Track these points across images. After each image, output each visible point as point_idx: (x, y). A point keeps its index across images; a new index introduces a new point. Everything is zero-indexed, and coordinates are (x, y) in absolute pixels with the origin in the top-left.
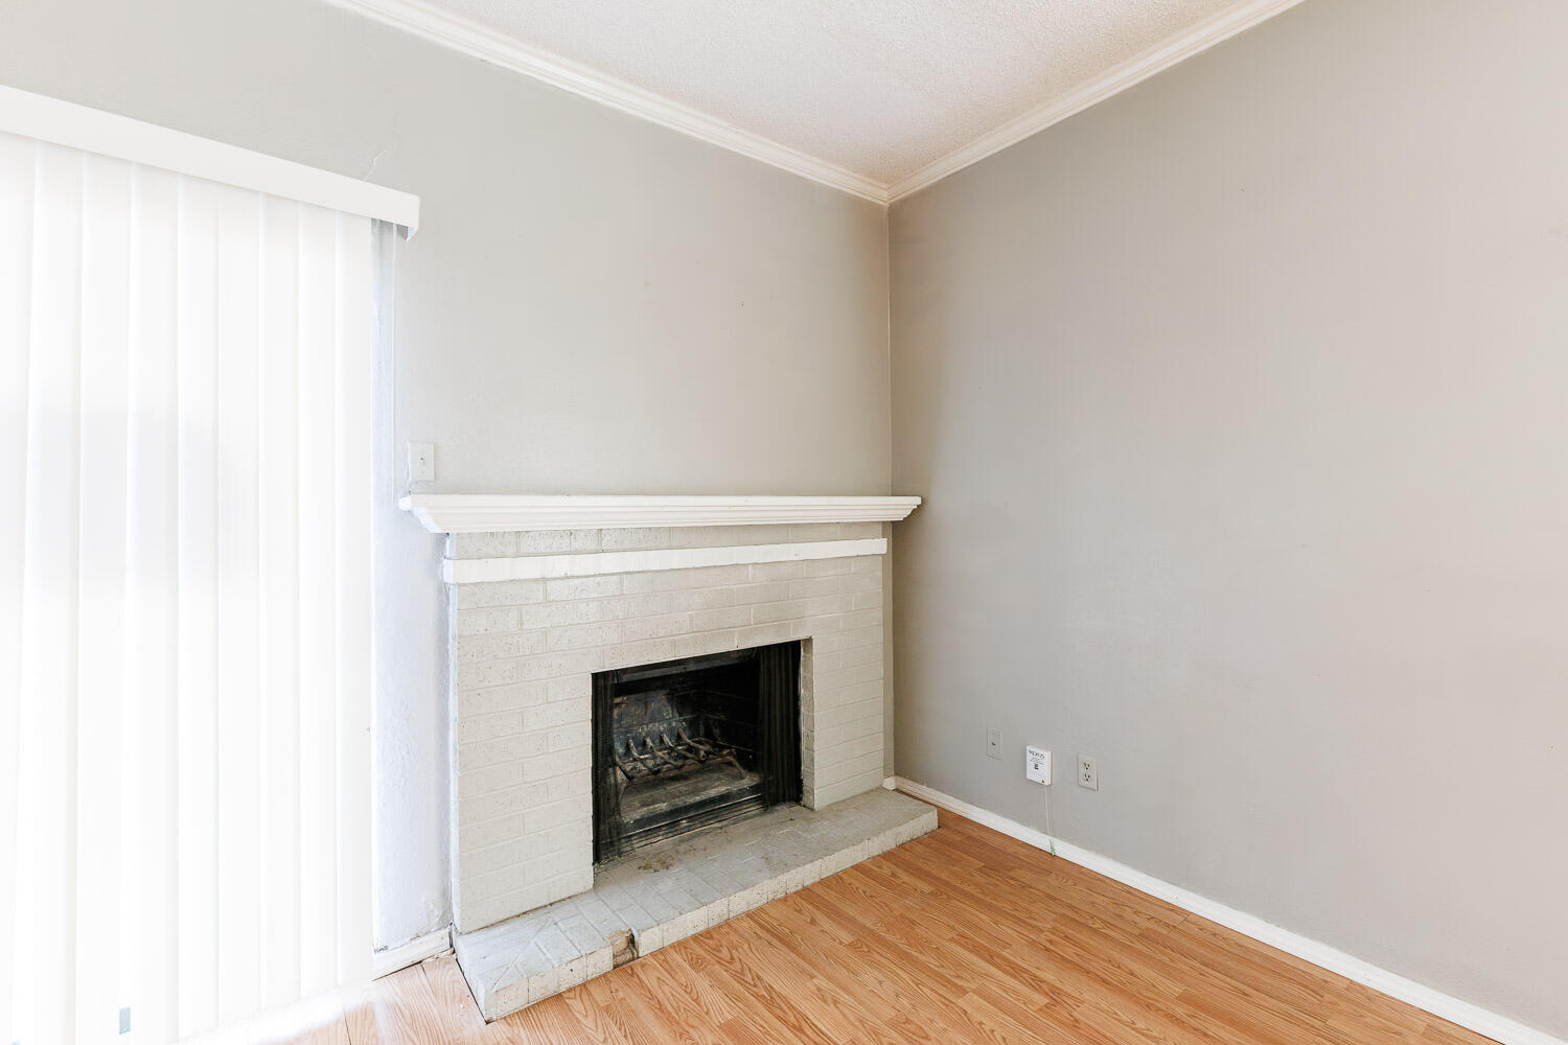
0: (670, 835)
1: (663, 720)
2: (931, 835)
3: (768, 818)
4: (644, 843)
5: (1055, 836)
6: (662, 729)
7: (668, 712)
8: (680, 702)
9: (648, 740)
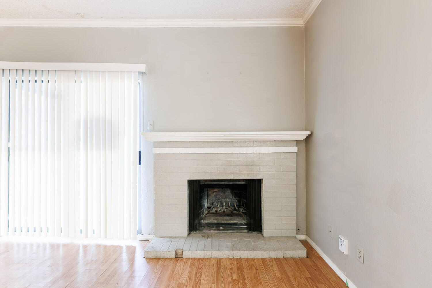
0: (217, 230)
1: (229, 198)
2: (301, 259)
3: (247, 234)
4: (208, 230)
5: (349, 278)
6: (229, 201)
7: (231, 196)
8: (236, 195)
9: (224, 203)
